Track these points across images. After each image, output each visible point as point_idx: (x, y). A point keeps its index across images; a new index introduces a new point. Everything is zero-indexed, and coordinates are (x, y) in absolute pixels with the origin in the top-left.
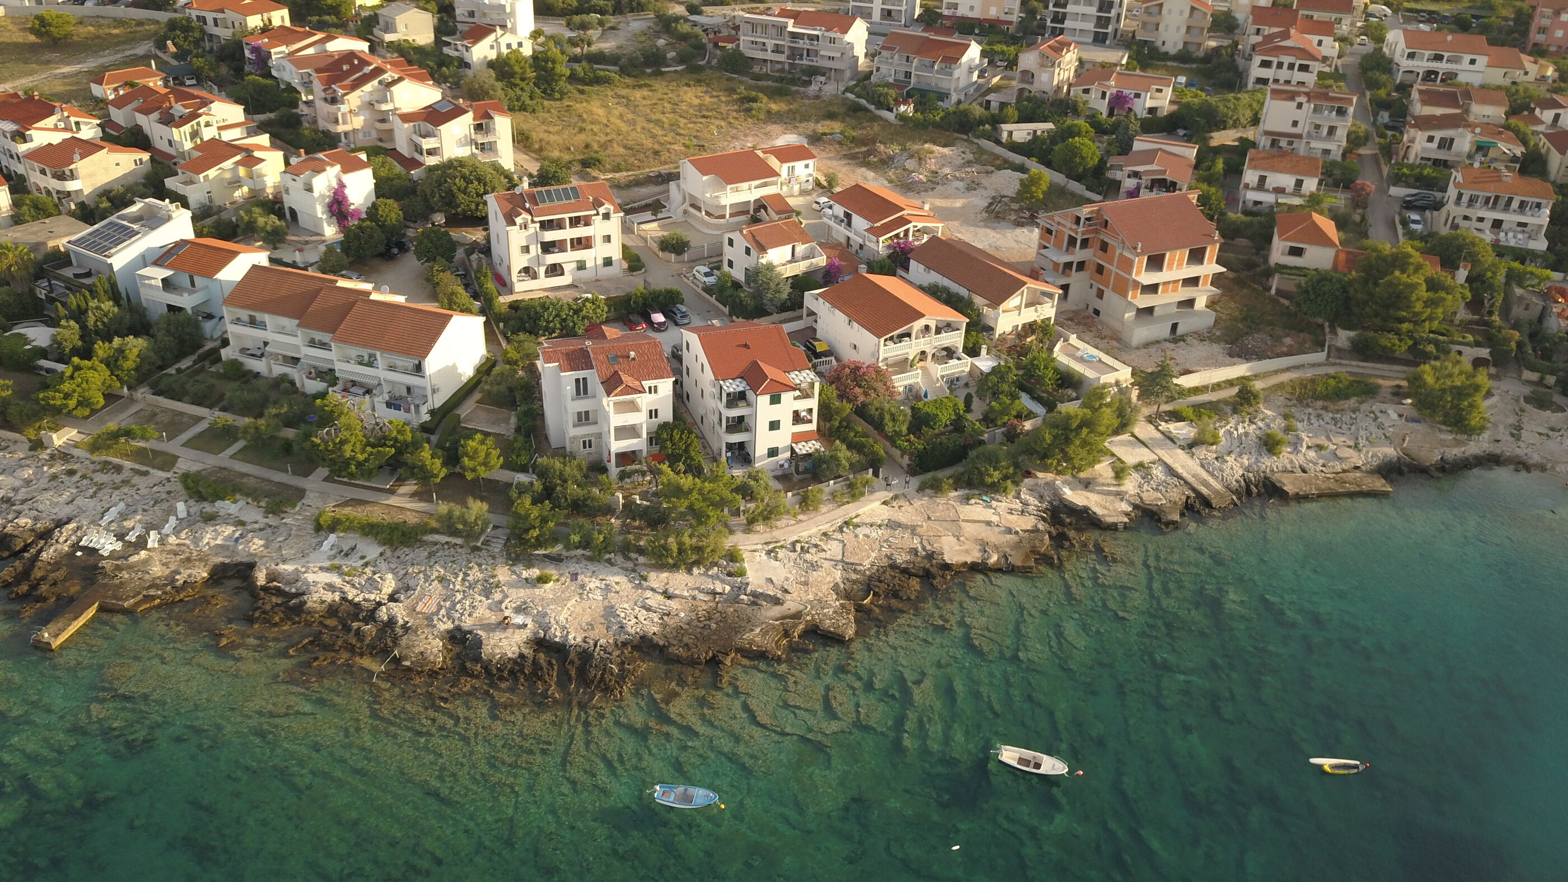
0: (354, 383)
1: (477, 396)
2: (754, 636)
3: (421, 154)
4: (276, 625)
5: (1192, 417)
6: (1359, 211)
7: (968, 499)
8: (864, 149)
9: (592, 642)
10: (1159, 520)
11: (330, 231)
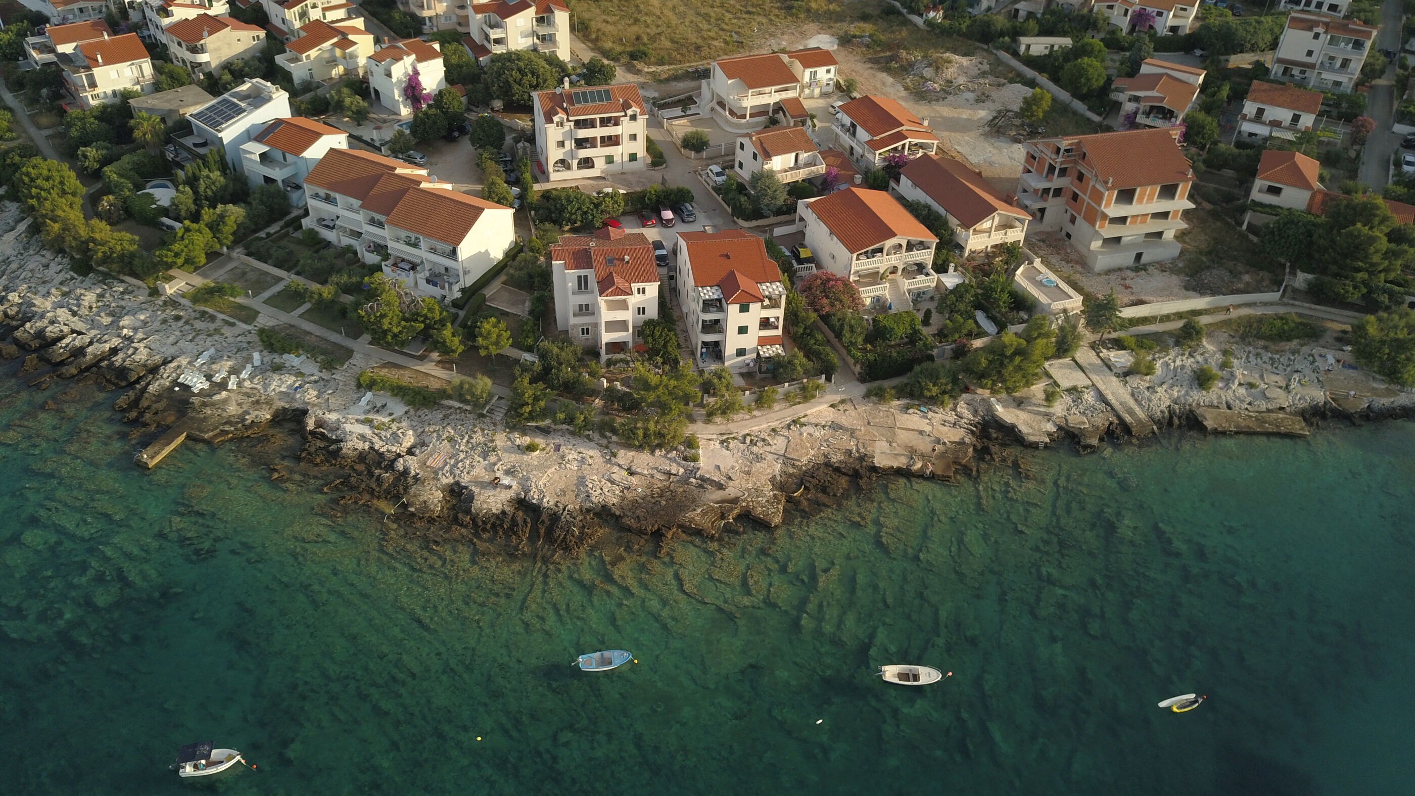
0: (403, 260)
1: (503, 278)
2: (695, 516)
3: (489, 42)
4: (317, 465)
5: (1133, 346)
6: (1356, 147)
7: (908, 408)
8: (888, 54)
9: (561, 507)
10: (1079, 443)
11: (405, 112)
